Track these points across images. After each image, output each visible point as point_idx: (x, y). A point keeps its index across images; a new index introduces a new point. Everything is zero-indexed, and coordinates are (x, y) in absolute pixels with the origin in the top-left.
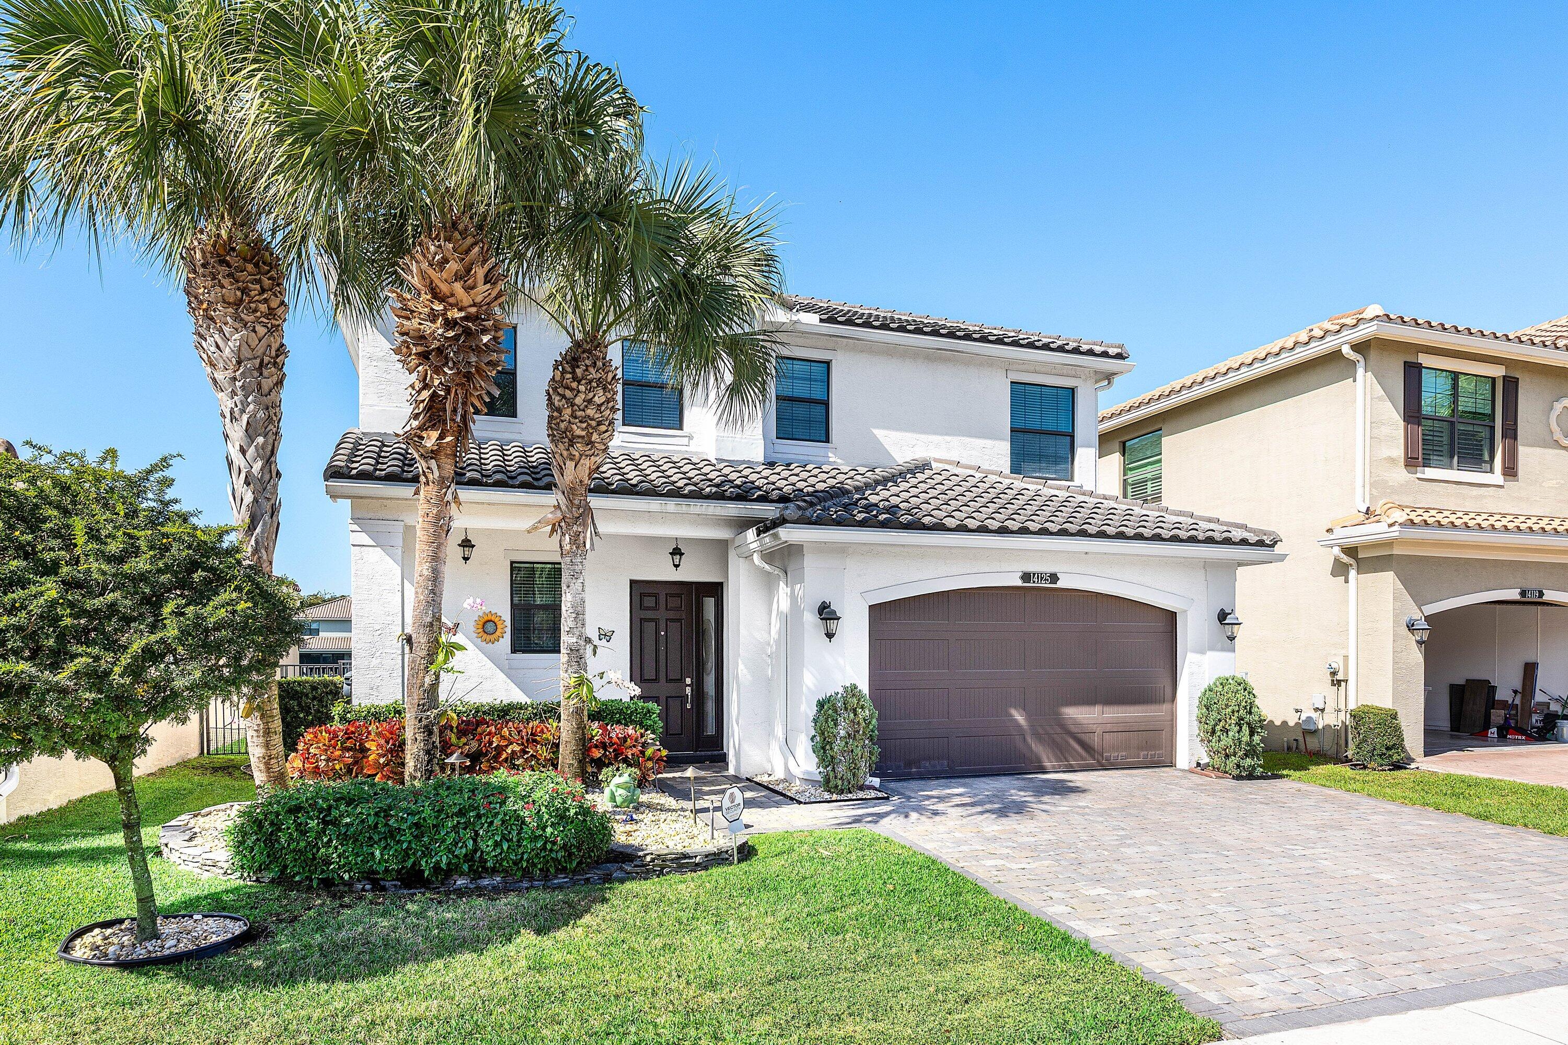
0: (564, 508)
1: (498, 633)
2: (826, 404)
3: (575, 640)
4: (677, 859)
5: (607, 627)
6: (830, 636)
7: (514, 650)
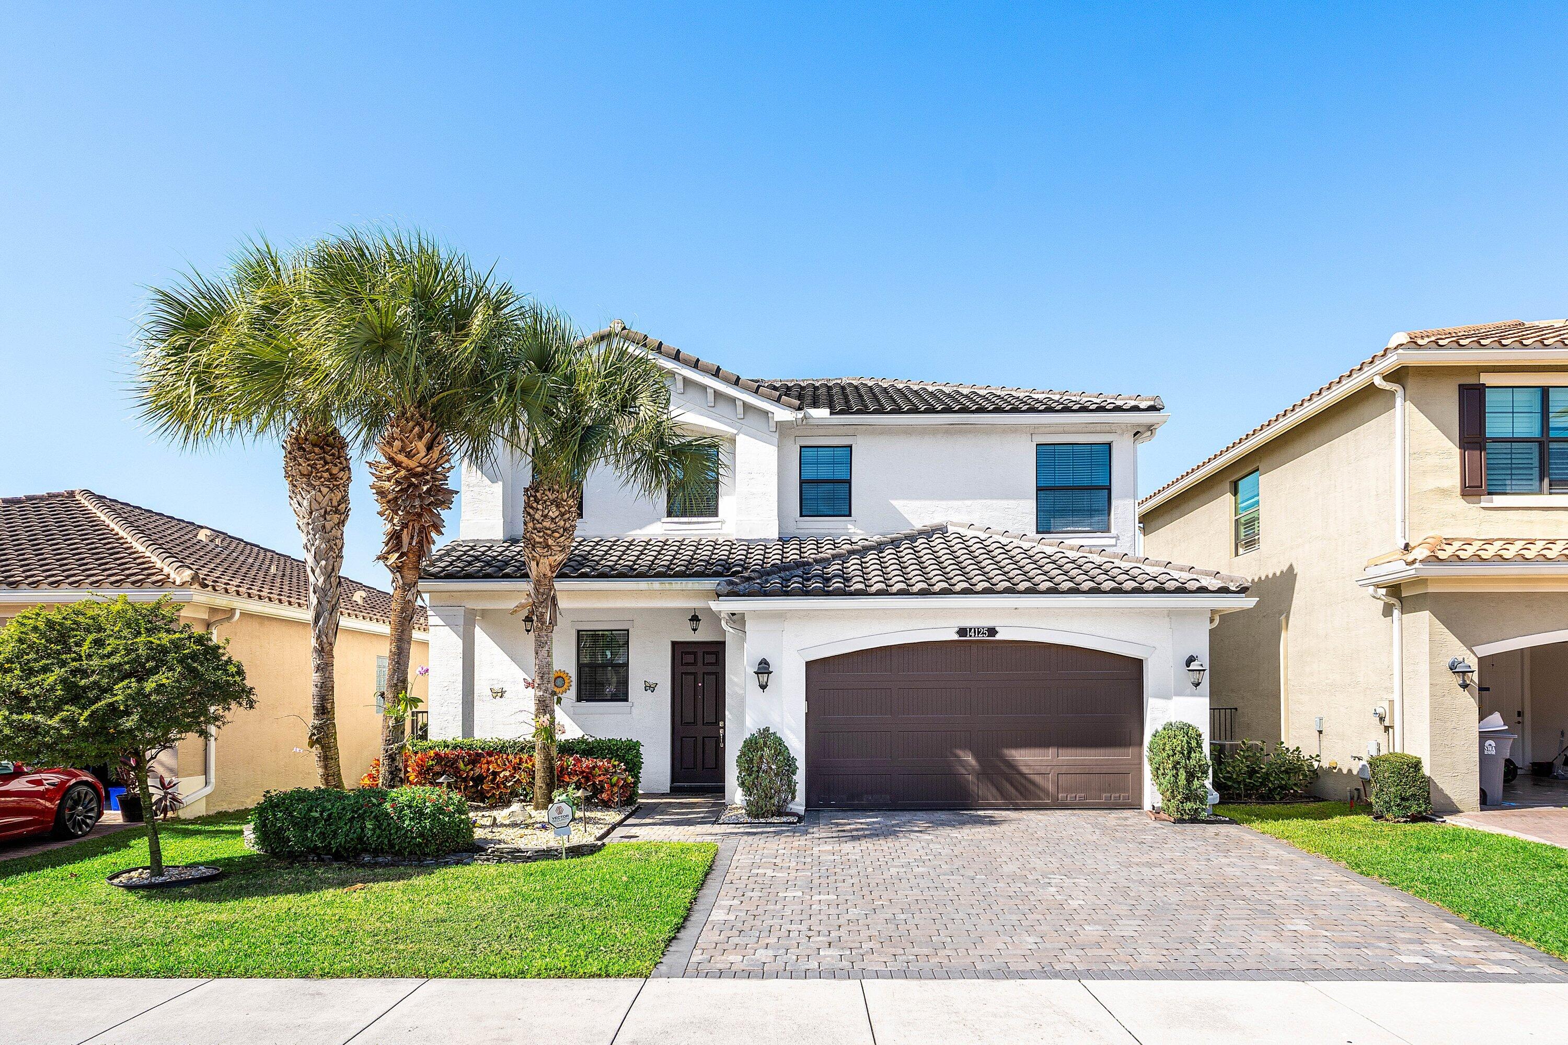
0: (533, 595)
1: (565, 686)
2: (849, 482)
3: (540, 694)
4: (512, 852)
5: (652, 681)
6: (763, 687)
7: (579, 699)
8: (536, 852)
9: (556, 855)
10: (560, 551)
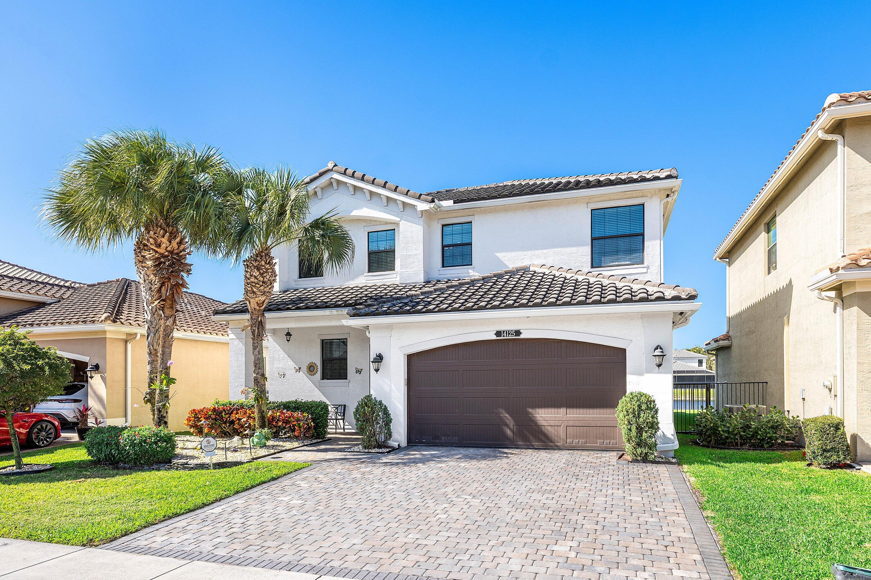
0: (250, 320)
1: (315, 371)
2: (470, 244)
3: (256, 375)
5: (359, 368)
6: (376, 370)
7: (323, 378)
8: (196, 465)
9: (207, 467)
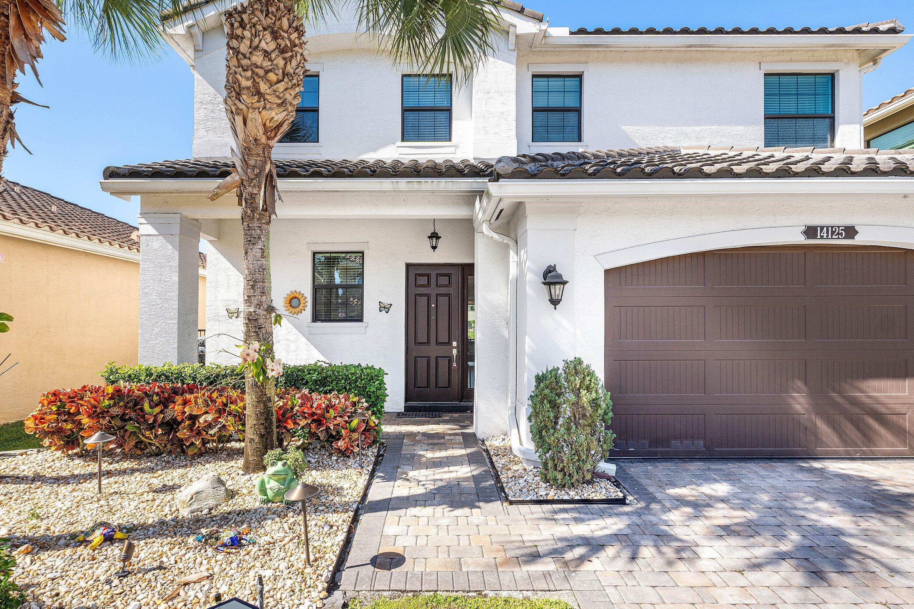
0: (239, 169)
1: (301, 307)
2: (578, 111)
3: (252, 309)
5: (386, 302)
6: (555, 302)
7: (316, 318)
10: (279, 105)
